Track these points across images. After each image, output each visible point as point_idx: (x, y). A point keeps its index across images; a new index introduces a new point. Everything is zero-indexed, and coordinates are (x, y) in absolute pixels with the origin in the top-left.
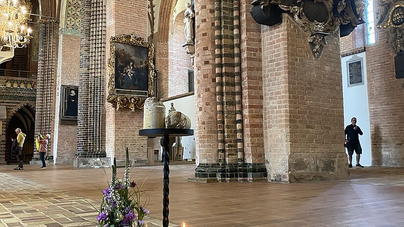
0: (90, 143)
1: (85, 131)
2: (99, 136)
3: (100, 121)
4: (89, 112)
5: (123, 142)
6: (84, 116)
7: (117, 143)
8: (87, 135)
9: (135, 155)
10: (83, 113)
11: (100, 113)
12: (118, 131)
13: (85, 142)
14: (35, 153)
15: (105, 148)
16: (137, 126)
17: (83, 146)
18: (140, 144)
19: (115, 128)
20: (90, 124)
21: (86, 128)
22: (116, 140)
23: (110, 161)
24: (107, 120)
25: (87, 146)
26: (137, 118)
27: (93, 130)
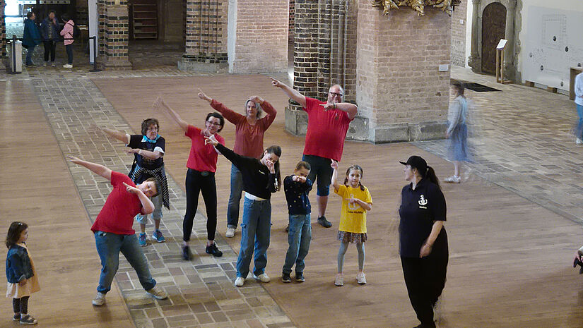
0: (322, 80)
1: (312, 51)
2: (342, 67)
3: (343, 32)
4: (319, 9)
5: (397, 86)
6: (310, 16)
7: (382, 89)
8: (316, 60)
9: (423, 115)
10: (308, 11)
11: (344, 14)
12: (385, 60)
13: (311, 75)
14: (188, 44)
15: (355, 93)
16: (428, 48)
17: (307, 85)
18: (435, 89)
19: (380, 54)
20: (323, 36)
21: (313, 45)
22: (381, 81)
23: (367, 126)
24: (360, 31)
25: (315, 85)
26: (430, 28)
27: (329, 52)
